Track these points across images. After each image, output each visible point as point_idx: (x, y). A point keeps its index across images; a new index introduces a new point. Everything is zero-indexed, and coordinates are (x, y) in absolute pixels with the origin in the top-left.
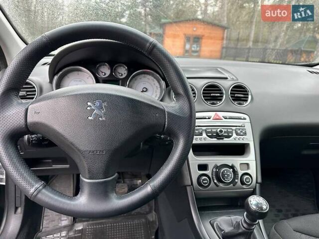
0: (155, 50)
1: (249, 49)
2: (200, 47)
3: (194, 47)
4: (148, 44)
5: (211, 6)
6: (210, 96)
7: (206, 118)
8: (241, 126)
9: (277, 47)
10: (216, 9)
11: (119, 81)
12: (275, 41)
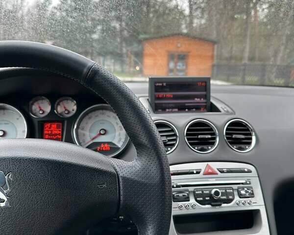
0: (97, 78)
1: (245, 65)
2: (187, 65)
3: (179, 66)
4: (85, 70)
5: (198, 18)
6: (198, 139)
7: (193, 173)
8: (246, 183)
9: (278, 63)
10: (203, 21)
11: (64, 121)
12: (275, 56)
